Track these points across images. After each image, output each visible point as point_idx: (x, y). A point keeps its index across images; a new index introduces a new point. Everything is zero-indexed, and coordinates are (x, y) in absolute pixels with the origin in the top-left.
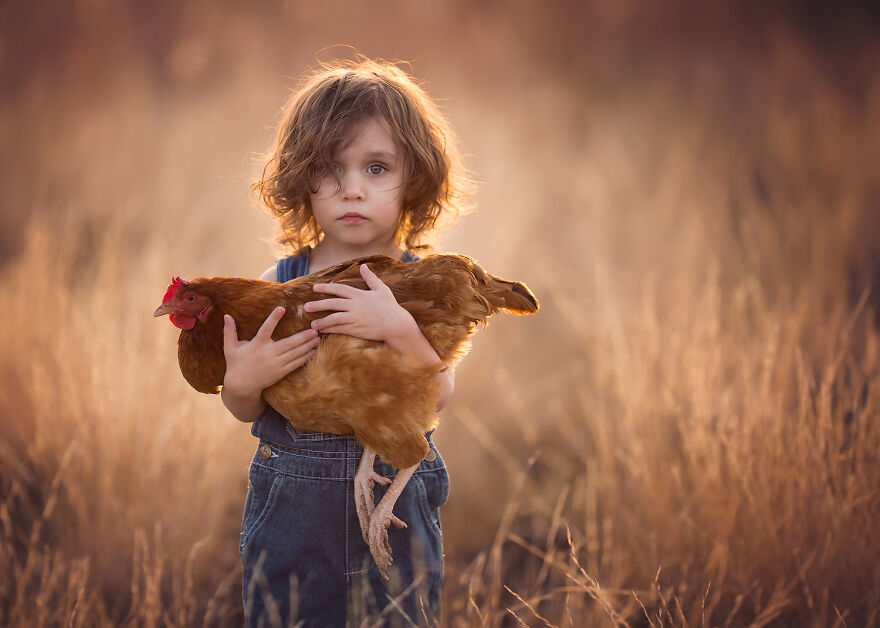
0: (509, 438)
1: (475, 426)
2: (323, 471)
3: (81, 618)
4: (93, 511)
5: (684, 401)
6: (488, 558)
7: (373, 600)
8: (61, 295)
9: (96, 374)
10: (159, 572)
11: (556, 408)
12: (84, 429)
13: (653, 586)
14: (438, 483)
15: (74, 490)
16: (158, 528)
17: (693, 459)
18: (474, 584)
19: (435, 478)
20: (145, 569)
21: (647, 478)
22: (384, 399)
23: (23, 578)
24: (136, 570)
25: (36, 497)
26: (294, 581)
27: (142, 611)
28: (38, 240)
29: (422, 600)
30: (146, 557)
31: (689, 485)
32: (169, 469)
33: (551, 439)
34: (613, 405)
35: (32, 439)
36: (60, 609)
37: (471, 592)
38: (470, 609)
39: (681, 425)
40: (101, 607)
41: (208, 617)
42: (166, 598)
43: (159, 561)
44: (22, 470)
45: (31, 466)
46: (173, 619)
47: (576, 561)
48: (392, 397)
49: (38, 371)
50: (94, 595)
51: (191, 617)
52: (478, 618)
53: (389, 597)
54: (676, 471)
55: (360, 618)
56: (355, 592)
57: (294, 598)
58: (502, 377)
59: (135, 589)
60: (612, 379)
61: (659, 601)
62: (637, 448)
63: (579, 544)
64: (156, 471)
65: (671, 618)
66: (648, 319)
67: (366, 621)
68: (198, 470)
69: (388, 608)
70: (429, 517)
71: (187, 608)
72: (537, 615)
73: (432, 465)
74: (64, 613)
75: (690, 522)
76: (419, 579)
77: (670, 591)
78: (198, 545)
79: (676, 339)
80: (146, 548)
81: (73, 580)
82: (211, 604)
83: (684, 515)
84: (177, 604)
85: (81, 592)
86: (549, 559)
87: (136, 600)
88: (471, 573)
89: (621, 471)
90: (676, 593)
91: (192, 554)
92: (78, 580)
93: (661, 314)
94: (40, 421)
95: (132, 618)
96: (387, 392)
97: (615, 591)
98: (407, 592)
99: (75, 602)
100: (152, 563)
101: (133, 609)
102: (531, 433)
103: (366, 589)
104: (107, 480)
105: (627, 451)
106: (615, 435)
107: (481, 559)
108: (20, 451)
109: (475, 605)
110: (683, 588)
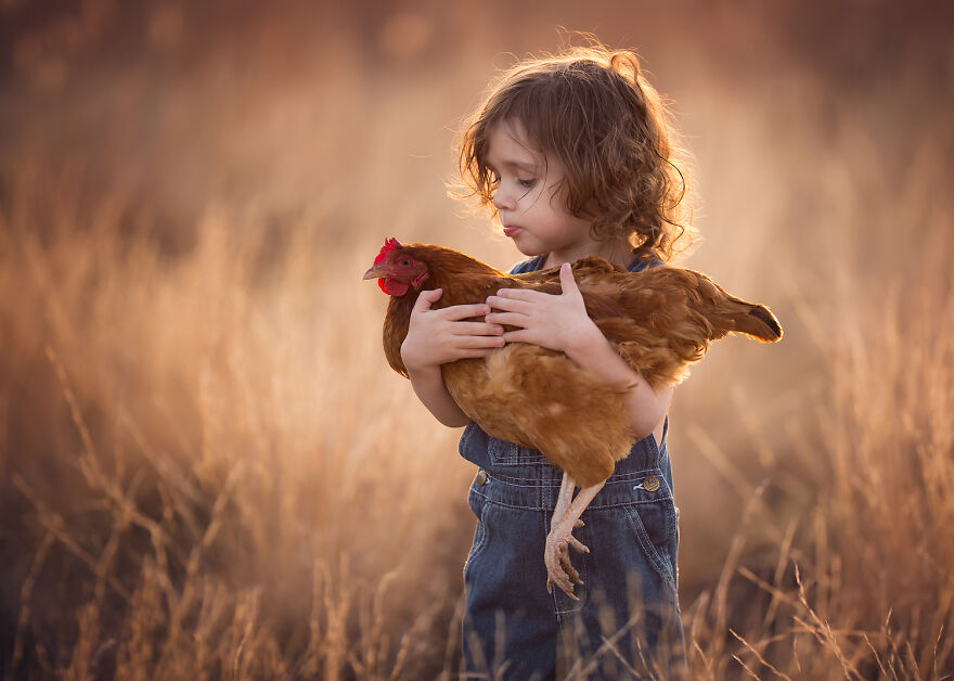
0: (744, 461)
1: (709, 448)
2: (520, 499)
3: (249, 656)
4: (273, 533)
5: (925, 425)
6: (712, 597)
7: (586, 642)
8: (239, 297)
9: (277, 384)
10: (344, 607)
11: (794, 429)
12: (262, 444)
13: (883, 629)
14: (659, 515)
15: (248, 511)
16: (345, 559)
17: (932, 488)
18: (697, 626)
19: (654, 510)
20: (328, 602)
21: (885, 508)
22: (555, 409)
23: (179, 609)
24: (316, 603)
25: (203, 517)
26: (500, 617)
27: (323, 649)
28: (214, 235)
29: (639, 642)
30: (328, 589)
31: (928, 517)
32: (366, 489)
33: (787, 463)
34: (853, 427)
35: (198, 452)
36: (223, 645)
37: (693, 633)
38: (693, 653)
39: (921, 450)
40: (272, 646)
41: (402, 654)
42: (353, 633)
43: (345, 595)
44: (187, 488)
45: (197, 483)
46: (360, 658)
47: (804, 602)
48: (565, 408)
49: (206, 378)
50: (264, 630)
51: (383, 656)
52: (702, 663)
53: (604, 639)
54: (913, 500)
55: (572, 662)
56: (565, 634)
57: (501, 638)
58: (739, 394)
59: (314, 625)
60: (850, 399)
61: (890, 647)
62: (875, 476)
63: (809, 582)
64: (348, 490)
65: (902, 666)
66: (890, 333)
67: (578, 663)
68: (400, 490)
69: (603, 649)
70: (651, 553)
71: (377, 646)
72: (763, 662)
73: (652, 495)
74: (228, 651)
75: (927, 557)
76: (636, 618)
77: (900, 636)
78: (390, 576)
79: (917, 356)
80: (328, 580)
81: (241, 612)
82: (405, 640)
83: (920, 550)
84: (365, 640)
85: (249, 628)
86: (778, 595)
87: (315, 637)
88: (693, 613)
89: (859, 499)
90: (908, 637)
91: (382, 588)
92: (246, 612)
93: (904, 327)
94: (208, 435)
95: (311, 656)
96: (559, 402)
97: (846, 632)
98: (622, 632)
99: (242, 637)
100: (336, 597)
101: (312, 646)
102: (767, 457)
103: (580, 629)
104: (289, 501)
105: (865, 479)
106: (853, 459)
107: (704, 599)
108: (185, 467)
109: (698, 648)
110: (915, 633)
